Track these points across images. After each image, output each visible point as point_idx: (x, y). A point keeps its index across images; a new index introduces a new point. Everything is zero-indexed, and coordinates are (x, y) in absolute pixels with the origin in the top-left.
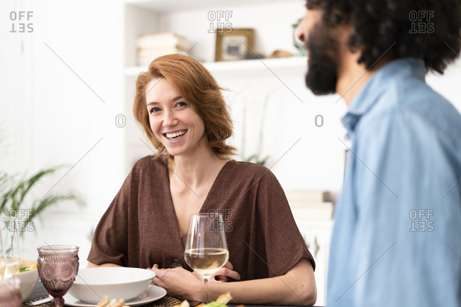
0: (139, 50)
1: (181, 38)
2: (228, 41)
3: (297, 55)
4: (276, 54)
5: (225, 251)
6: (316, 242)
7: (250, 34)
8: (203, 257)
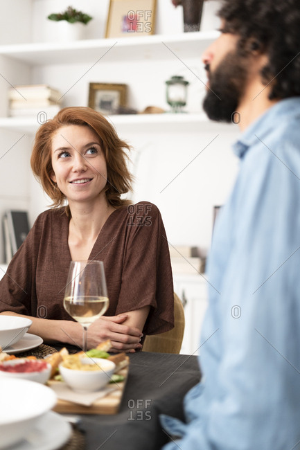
0: (11, 101)
1: (54, 91)
2: (100, 95)
3: (170, 112)
4: (149, 110)
5: (106, 299)
6: (184, 296)
7: (123, 89)
8: (83, 305)
